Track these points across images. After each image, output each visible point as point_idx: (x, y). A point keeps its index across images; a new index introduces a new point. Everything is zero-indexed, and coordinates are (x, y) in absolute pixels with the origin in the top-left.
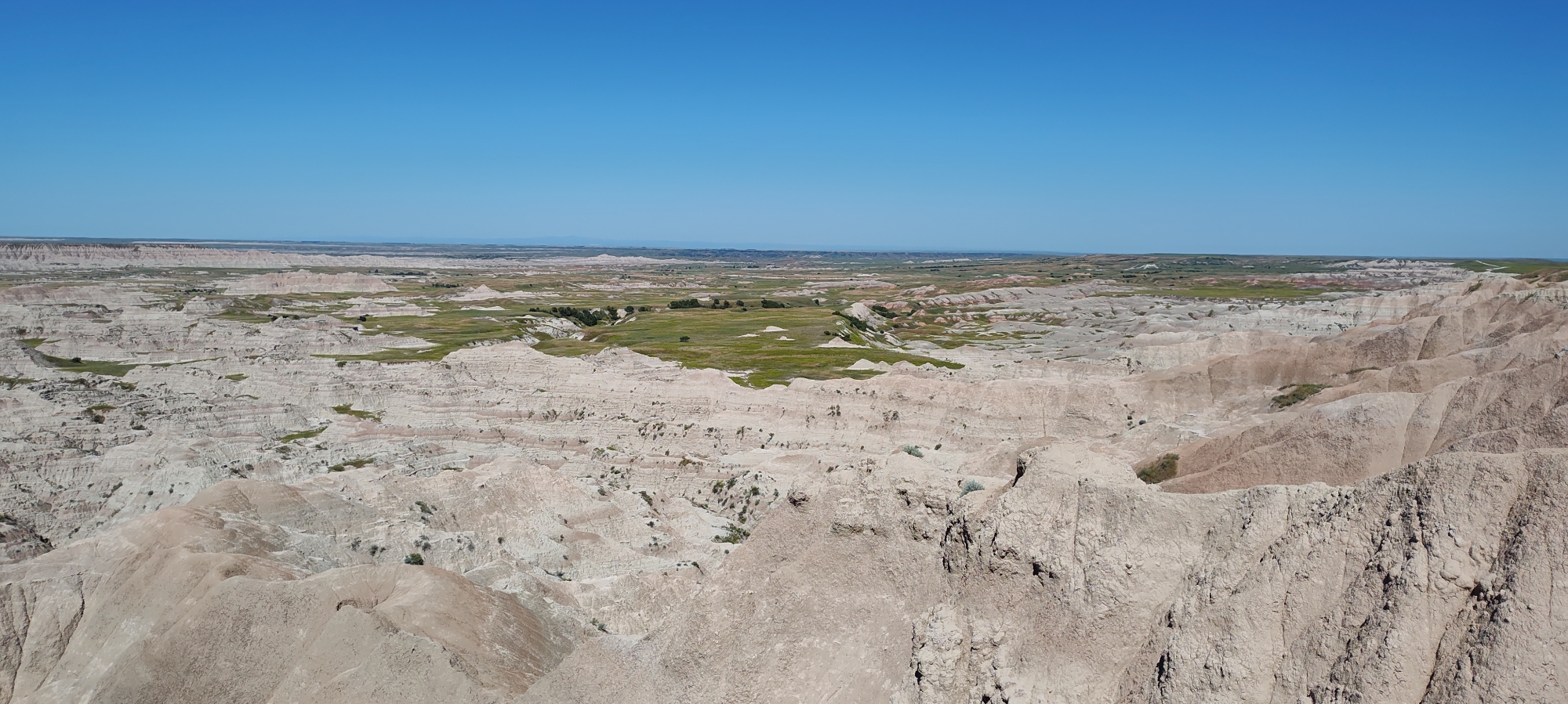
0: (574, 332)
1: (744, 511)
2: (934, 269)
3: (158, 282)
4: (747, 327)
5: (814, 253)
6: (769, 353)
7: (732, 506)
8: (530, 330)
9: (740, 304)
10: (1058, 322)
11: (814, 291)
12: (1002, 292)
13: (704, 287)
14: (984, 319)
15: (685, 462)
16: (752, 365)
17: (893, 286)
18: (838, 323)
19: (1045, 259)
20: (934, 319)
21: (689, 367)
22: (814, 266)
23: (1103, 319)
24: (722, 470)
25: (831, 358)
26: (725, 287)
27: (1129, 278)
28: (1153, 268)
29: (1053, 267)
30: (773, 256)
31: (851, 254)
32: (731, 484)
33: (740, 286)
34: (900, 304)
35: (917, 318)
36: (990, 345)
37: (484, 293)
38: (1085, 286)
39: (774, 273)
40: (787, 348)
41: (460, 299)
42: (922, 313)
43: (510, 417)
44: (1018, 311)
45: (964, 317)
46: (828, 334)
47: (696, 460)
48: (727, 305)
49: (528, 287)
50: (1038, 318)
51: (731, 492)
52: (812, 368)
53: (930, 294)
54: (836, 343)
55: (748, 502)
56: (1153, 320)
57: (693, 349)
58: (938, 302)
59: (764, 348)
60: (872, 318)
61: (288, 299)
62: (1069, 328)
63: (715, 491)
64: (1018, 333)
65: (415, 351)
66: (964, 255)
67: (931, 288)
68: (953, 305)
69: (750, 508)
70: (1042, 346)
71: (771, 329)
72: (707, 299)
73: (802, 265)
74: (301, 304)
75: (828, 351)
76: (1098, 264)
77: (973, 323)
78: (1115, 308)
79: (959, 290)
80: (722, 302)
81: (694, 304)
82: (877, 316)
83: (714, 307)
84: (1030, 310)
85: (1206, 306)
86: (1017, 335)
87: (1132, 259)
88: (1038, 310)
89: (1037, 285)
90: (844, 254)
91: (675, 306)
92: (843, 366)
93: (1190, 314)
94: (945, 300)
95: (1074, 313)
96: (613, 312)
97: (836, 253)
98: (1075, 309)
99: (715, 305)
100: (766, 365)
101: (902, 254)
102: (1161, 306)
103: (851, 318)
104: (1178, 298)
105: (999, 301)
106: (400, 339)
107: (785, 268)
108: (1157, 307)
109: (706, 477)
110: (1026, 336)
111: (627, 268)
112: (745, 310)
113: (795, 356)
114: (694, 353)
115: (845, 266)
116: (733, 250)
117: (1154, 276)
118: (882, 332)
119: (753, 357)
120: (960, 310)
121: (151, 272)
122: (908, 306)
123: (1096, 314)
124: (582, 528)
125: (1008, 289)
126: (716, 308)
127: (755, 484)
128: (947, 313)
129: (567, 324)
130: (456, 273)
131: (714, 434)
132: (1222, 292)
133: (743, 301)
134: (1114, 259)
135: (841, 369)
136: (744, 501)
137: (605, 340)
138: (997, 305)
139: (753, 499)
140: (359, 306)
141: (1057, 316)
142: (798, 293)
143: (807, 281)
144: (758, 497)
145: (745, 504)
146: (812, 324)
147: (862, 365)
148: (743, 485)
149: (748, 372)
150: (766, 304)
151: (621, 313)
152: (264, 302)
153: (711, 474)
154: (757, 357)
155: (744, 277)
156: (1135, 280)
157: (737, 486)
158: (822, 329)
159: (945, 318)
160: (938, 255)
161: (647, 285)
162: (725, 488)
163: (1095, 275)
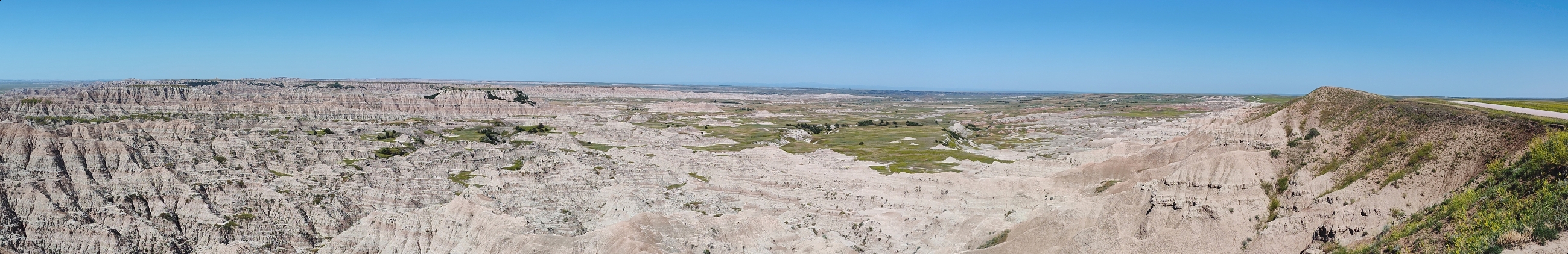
0: (807, 137)
1: (865, 239)
2: (1006, 102)
3: (621, 105)
4: (895, 137)
5: (941, 93)
6: (903, 153)
7: (860, 236)
8: (784, 136)
9: (895, 123)
10: (1061, 132)
11: (938, 115)
12: (1036, 116)
13: (879, 112)
14: (1024, 131)
15: (842, 213)
16: (892, 160)
17: (982, 112)
18: (944, 135)
19: (1063, 96)
20: (998, 131)
21: (860, 159)
22: (940, 100)
23: (1083, 130)
24: (858, 218)
25: (935, 156)
26: (890, 112)
27: (1103, 106)
28: (1115, 101)
29: (1066, 101)
30: (919, 94)
31: (964, 94)
32: (861, 225)
33: (899, 111)
34: (982, 123)
35: (990, 131)
36: (1023, 146)
37: (765, 114)
38: (1079, 112)
39: (918, 104)
40: (912, 150)
41: (754, 117)
42: (993, 128)
43: (766, 184)
44: (1042, 126)
45: (1014, 130)
46: (936, 141)
47: (847, 212)
48: (887, 124)
49: (788, 111)
50: (1052, 130)
51: (860, 229)
52: (923, 161)
53: (1000, 117)
54: (940, 147)
55: (868, 234)
56: (1107, 131)
57: (864, 149)
58: (1003, 122)
59: (901, 150)
60: (965, 132)
61: (675, 115)
62: (1064, 136)
63: (853, 228)
64: (1040, 139)
65: (727, 146)
66: (1024, 94)
67: (1001, 114)
68: (1011, 123)
69: (868, 237)
70: (1048, 147)
71: (907, 138)
72: (877, 120)
73: (934, 100)
74: (680, 118)
75: (934, 152)
76: (1090, 99)
77: (1018, 134)
78: (1091, 124)
79: (1015, 115)
80: (885, 122)
81: (870, 123)
82: (968, 130)
83: (880, 125)
84: (1048, 126)
85: (1133, 122)
86: (1039, 140)
87: (1106, 96)
88: (1052, 126)
89: (1056, 111)
90: (960, 93)
91: (861, 124)
92: (939, 160)
93: (1126, 127)
94: (1007, 120)
95: (1069, 127)
96: (828, 126)
97: (956, 93)
98: (1071, 124)
99: (881, 124)
100: (900, 159)
101: (991, 93)
102: (1113, 123)
103: (951, 132)
104: (1123, 117)
105: (1034, 121)
106: (721, 140)
107: (924, 101)
108: (1111, 123)
109: (851, 221)
110: (1043, 140)
111: (840, 101)
112: (896, 127)
113: (916, 154)
114: (864, 152)
115: (960, 100)
116: (897, 91)
117: (1115, 106)
118: (967, 140)
119: (894, 155)
120: (1014, 126)
121: (618, 100)
122: (987, 124)
123: (1081, 127)
124: (781, 244)
125: (1039, 114)
126: (882, 125)
127: (871, 226)
128: (1006, 128)
129: (804, 133)
130: (753, 102)
131: (859, 199)
132: (1141, 115)
133: (896, 121)
134: (1097, 96)
135: (938, 162)
136: (866, 234)
137: (821, 143)
138: (1033, 123)
139: (870, 233)
140: (706, 120)
141: (1061, 129)
142: (929, 116)
143: (935, 109)
144: (872, 232)
145: (866, 235)
146: (929, 136)
147: (949, 160)
148: (865, 226)
149: (890, 163)
150: (909, 124)
151: (832, 127)
152: (664, 116)
153: (854, 219)
154: (896, 155)
155: (901, 106)
156: (1105, 108)
157: (863, 226)
158: (934, 138)
159: (1004, 131)
160: (1010, 94)
161: (849, 110)
162: (858, 227)
163: (1086, 105)
